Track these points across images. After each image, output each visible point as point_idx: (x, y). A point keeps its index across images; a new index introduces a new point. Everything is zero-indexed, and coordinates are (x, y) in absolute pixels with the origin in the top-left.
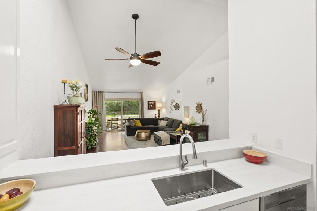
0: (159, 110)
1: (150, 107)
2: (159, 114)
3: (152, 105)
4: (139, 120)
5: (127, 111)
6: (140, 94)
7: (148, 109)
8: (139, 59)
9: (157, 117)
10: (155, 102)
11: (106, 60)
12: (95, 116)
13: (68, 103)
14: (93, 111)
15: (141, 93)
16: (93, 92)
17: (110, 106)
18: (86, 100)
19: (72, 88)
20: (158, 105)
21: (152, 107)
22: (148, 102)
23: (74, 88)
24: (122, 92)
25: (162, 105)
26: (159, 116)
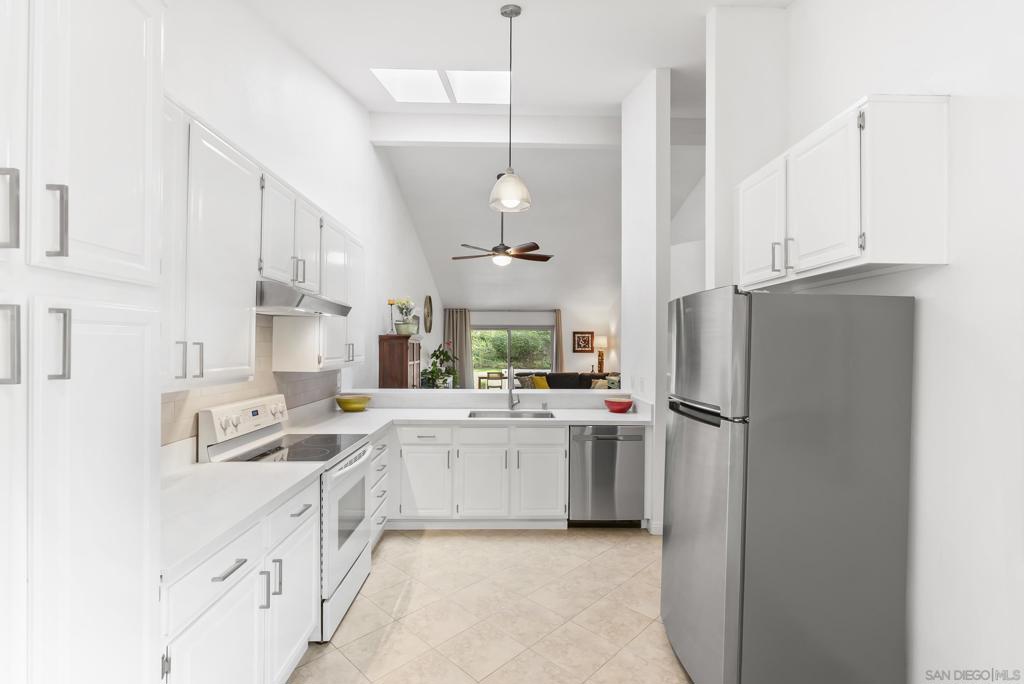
0: (601, 355)
1: (579, 346)
2: (601, 364)
3: (585, 341)
4: (544, 378)
5: (541, 359)
6: (553, 314)
7: (575, 351)
8: (507, 254)
9: (596, 371)
10: (592, 333)
11: (454, 258)
12: (445, 363)
13: (395, 333)
14: (442, 353)
15: (557, 312)
16: (445, 310)
17: (495, 346)
18: (428, 330)
19: (401, 310)
20: (600, 342)
21: (584, 347)
22: (575, 333)
23: (405, 310)
24: (509, 311)
25: (609, 343)
26: (600, 370)
